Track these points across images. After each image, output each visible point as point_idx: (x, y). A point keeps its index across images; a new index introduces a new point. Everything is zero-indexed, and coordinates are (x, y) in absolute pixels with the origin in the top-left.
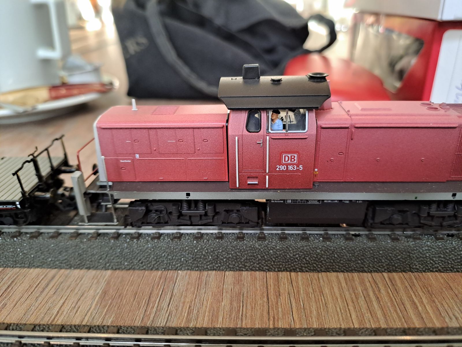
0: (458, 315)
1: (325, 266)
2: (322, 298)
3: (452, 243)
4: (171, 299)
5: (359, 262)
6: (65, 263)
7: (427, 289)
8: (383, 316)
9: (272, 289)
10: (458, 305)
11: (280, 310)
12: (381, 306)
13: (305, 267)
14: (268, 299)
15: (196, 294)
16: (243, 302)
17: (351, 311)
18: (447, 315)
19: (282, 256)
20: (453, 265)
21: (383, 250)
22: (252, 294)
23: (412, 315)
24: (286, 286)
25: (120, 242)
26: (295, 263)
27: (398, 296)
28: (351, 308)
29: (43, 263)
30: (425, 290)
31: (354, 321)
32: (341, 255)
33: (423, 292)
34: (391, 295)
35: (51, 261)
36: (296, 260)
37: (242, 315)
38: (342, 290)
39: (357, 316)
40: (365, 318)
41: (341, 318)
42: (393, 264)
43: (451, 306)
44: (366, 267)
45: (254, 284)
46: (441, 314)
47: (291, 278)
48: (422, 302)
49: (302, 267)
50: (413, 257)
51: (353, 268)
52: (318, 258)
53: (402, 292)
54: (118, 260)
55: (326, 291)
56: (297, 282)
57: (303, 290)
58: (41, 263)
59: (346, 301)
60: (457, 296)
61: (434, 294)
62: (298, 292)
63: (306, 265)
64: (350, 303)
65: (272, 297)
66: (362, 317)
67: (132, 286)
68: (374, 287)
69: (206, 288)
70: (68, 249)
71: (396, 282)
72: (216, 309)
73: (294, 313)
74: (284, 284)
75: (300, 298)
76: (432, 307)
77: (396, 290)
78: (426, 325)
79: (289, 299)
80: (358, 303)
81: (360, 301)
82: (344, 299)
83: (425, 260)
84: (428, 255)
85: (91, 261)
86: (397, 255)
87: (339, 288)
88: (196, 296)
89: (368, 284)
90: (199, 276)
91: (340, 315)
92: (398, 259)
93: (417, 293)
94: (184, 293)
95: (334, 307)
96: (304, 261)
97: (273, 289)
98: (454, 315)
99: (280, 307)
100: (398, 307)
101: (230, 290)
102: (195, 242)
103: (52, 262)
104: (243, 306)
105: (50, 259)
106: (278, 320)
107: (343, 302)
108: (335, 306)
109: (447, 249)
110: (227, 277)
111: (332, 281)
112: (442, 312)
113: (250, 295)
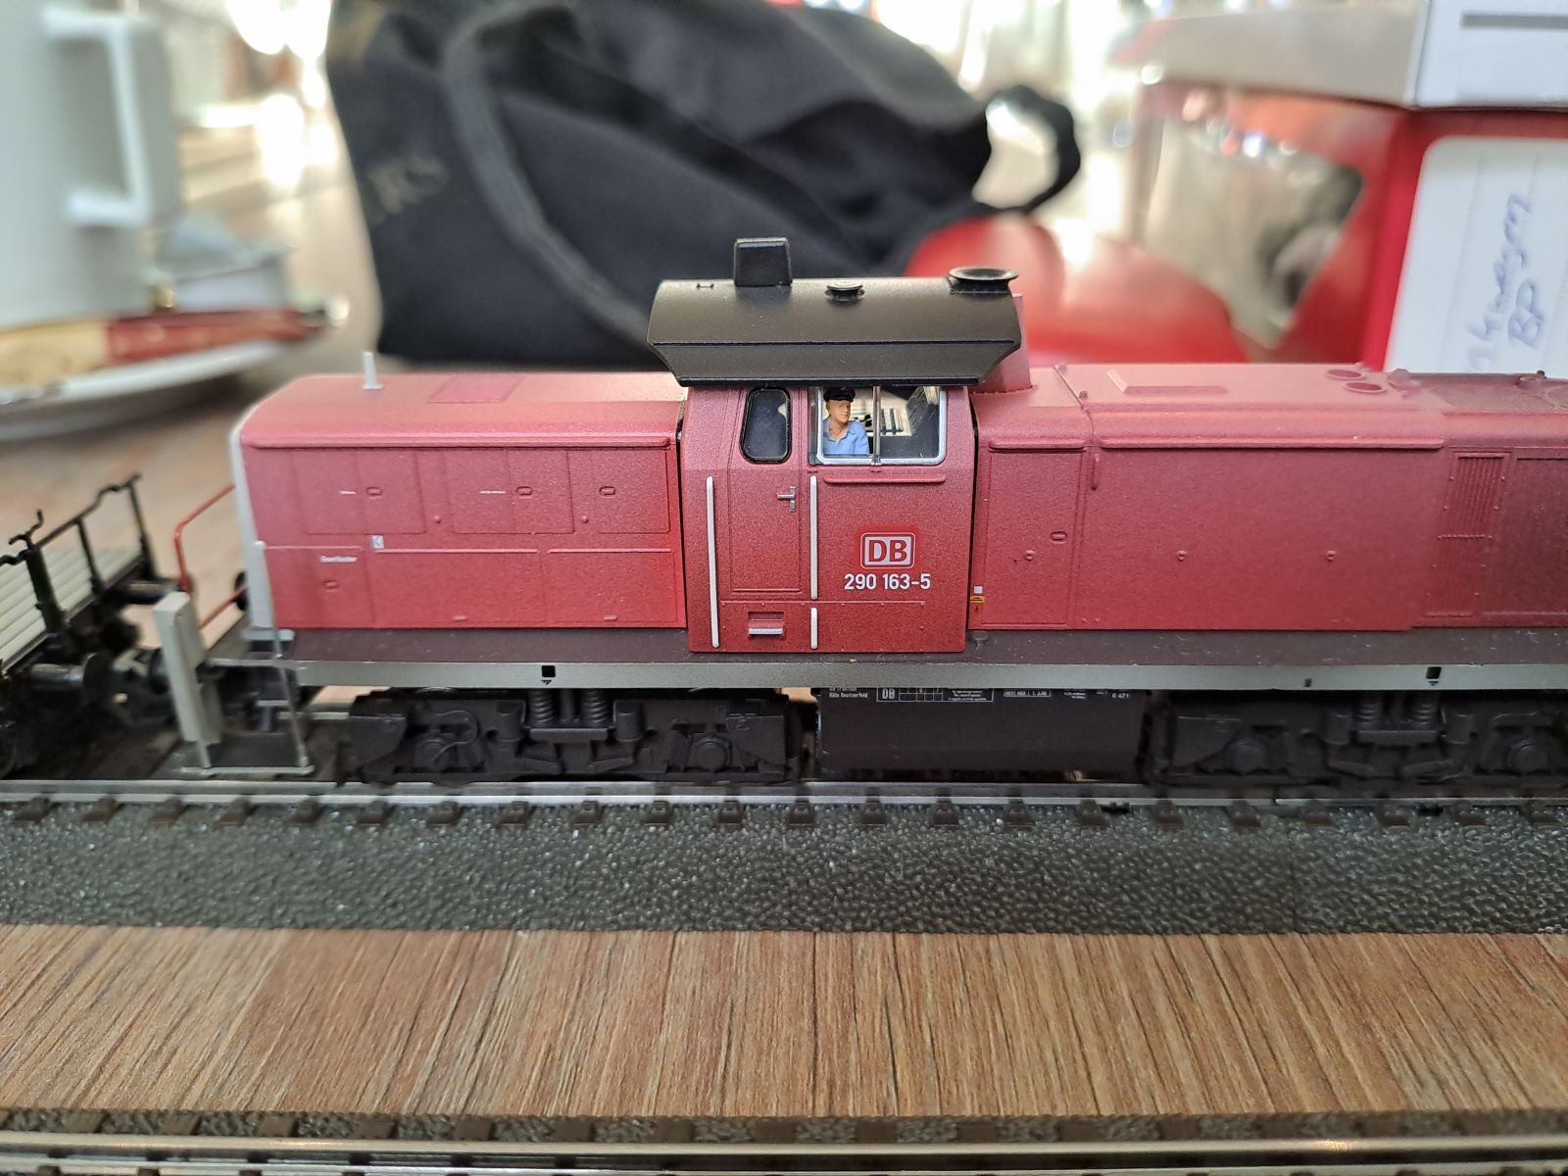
0: (1443, 1072)
1: (1009, 912)
2: (998, 1016)
3: (1433, 836)
4: (487, 1023)
5: (1125, 898)
6: (133, 905)
7: (1348, 987)
8: (1197, 1077)
9: (830, 991)
10: (1448, 1039)
11: (853, 1057)
12: (1193, 1044)
13: (945, 918)
14: (815, 1022)
15: (574, 1008)
16: (730, 1032)
17: (1090, 1062)
18: (1410, 1072)
19: (867, 879)
20: (1435, 909)
21: (1203, 860)
22: (761, 1006)
23: (1292, 1073)
24: (879, 980)
25: (321, 835)
26: (910, 904)
27: (1249, 1011)
28: (1092, 1050)
29: (57, 907)
30: (1342, 992)
31: (1097, 1093)
32: (1063, 875)
33: (1334, 997)
34: (1228, 1008)
35: (86, 898)
36: (915, 892)
37: (724, 1077)
38: (1063, 992)
39: (1110, 1078)
40: (1137, 1084)
41: (1056, 1085)
42: (1239, 905)
43: (1423, 1044)
44: (1147, 917)
45: (772, 972)
46: (1388, 1069)
47: (895, 953)
48: (1328, 1032)
49: (934, 915)
50: (1306, 883)
51: (1104, 919)
52: (986, 886)
53: (1265, 1001)
54: (315, 896)
55: (1012, 995)
56: (916, 966)
57: (934, 993)
58: (51, 905)
59: (1076, 1028)
60: (1444, 1009)
61: (1370, 1006)
62: (918, 997)
63: (948, 911)
64: (1090, 1032)
65: (829, 1016)
66: (1126, 1079)
67: (358, 980)
68: (1172, 981)
69: (608, 989)
70: (146, 858)
71: (1245, 964)
72: (637, 1056)
73: (898, 1069)
74: (872, 973)
75: (924, 1018)
76: (1359, 1045)
77: (1245, 991)
78: (1338, 1103)
79: (885, 1020)
80: (1116, 1035)
81: (1123, 1029)
82: (1070, 1020)
83: (1345, 893)
84: (1354, 877)
85: (223, 899)
86: (1252, 875)
87: (1054, 985)
88: (573, 1014)
89: (1152, 974)
90: (585, 949)
91: (1053, 1075)
92: (1256, 890)
93: (1313, 1002)
94: (532, 1003)
95: (1035, 1047)
96: (940, 897)
97: (834, 988)
98: (1432, 1072)
99: (853, 1046)
100: (1251, 1048)
101: (689, 993)
102: (576, 833)
103: (88, 903)
104: (729, 1046)
105: (82, 894)
106: (844, 1092)
107: (1067, 1030)
108: (1039, 1045)
109: (1417, 855)
110: (680, 949)
111: (1033, 961)
112: (1394, 1062)
113: (757, 1010)
